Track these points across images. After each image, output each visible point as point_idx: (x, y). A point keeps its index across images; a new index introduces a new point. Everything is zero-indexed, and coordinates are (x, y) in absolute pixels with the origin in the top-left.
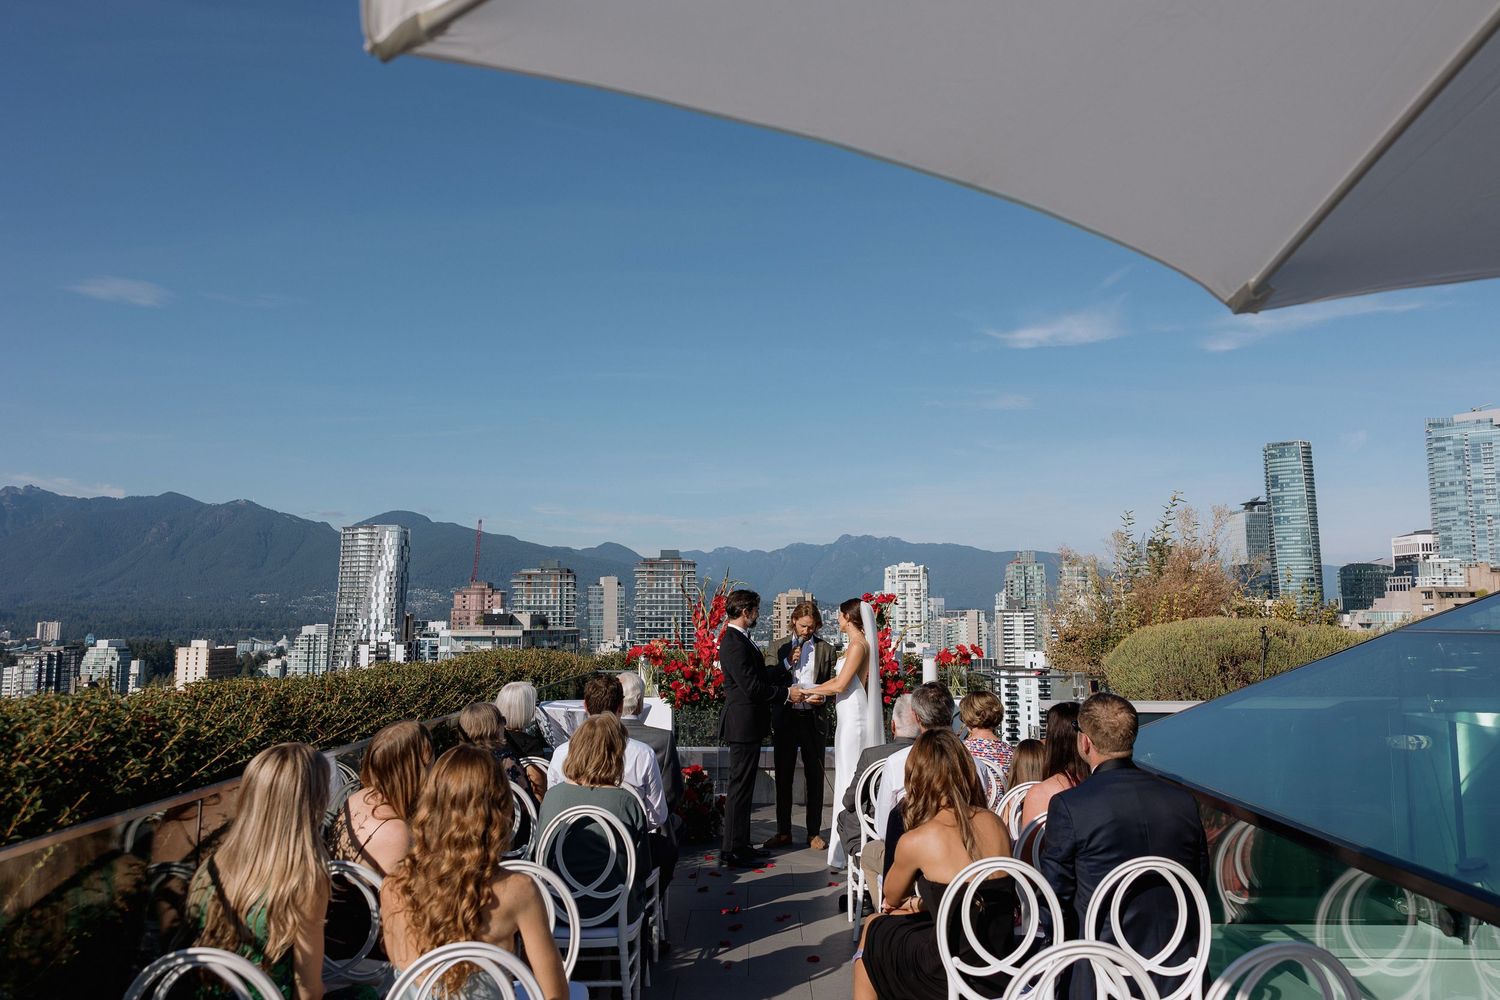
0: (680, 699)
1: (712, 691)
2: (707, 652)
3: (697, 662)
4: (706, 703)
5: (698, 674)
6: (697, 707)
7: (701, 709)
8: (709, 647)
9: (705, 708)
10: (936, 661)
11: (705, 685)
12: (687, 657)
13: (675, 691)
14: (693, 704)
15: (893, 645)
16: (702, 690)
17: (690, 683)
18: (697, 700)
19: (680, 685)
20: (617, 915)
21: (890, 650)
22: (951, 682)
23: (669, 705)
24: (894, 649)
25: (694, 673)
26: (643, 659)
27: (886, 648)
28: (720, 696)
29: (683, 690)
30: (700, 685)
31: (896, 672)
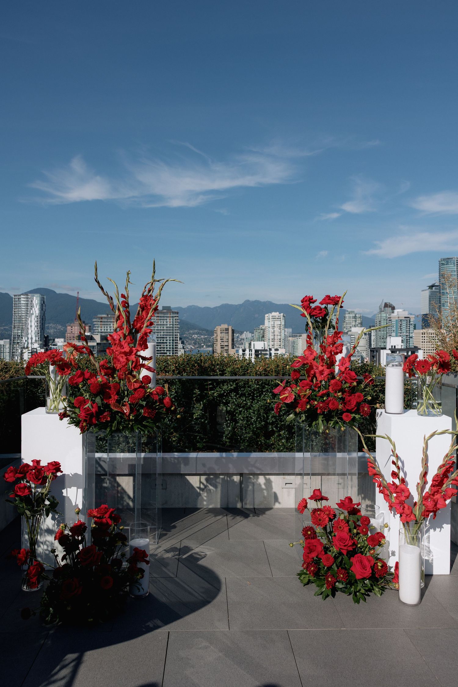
1: (126, 410)
2: (123, 359)
3: (110, 372)
4: (119, 423)
6: (108, 430)
8: (126, 354)
11: (119, 401)
12: (97, 365)
13: (79, 408)
14: (103, 426)
16: (115, 409)
17: (98, 400)
18: (107, 421)
19: (85, 402)
23: (73, 427)
26: (51, 368)
27: (337, 353)
28: (136, 416)
29: (88, 409)
30: (112, 402)
31: (355, 384)
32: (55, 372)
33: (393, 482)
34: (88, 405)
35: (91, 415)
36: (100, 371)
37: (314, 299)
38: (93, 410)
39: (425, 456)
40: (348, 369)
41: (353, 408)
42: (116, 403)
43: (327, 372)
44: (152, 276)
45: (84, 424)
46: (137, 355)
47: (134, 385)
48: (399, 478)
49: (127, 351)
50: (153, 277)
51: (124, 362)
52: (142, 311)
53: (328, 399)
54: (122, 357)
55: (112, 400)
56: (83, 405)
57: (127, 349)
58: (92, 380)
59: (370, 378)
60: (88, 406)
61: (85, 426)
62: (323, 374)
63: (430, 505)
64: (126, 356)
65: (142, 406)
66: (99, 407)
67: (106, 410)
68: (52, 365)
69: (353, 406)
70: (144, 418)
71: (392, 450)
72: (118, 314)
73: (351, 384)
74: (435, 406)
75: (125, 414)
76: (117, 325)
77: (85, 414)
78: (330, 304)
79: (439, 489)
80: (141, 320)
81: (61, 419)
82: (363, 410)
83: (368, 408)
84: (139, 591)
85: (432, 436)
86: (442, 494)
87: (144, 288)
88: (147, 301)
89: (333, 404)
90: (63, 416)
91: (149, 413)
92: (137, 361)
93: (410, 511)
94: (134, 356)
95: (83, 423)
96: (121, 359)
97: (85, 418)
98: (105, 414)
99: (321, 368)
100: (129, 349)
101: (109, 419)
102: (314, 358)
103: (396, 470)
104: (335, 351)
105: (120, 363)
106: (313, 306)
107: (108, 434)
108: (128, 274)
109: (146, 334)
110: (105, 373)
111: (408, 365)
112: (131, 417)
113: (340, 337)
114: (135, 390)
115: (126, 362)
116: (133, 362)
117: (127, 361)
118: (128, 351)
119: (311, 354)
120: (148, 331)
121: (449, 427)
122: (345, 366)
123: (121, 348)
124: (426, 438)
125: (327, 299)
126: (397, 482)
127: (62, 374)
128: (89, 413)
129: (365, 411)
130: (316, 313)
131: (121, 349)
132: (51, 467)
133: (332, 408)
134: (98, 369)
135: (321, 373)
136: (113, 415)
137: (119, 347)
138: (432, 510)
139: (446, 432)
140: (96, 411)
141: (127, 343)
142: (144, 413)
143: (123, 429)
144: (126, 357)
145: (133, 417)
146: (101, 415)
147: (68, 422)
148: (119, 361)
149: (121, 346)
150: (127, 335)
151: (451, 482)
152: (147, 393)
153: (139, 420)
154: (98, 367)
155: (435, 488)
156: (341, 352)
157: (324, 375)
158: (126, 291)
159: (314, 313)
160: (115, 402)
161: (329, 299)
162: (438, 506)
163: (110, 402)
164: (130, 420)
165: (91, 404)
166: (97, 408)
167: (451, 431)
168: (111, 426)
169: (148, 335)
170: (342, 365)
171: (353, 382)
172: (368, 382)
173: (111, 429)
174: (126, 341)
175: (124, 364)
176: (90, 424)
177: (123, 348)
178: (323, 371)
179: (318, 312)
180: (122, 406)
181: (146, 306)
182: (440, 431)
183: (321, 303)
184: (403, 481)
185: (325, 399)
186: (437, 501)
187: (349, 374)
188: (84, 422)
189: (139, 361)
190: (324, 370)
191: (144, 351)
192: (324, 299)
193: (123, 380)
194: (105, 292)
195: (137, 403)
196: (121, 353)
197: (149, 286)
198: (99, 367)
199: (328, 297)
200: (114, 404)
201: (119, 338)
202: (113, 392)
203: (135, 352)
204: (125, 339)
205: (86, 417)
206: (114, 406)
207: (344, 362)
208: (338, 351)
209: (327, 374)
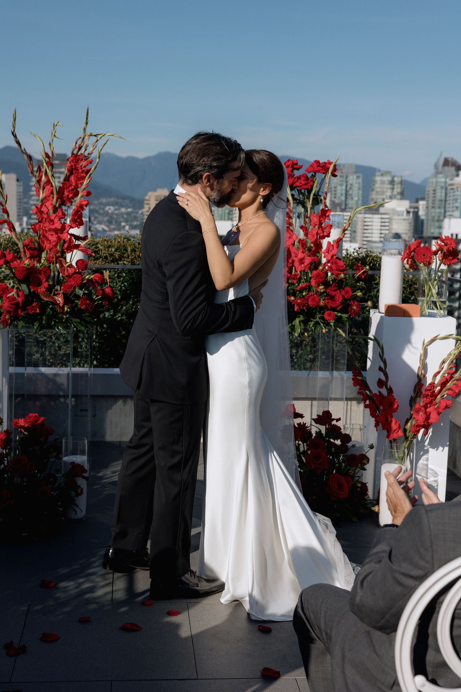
0: (9, 312)
1: (60, 299)
2: (53, 238)
3: (36, 254)
4: (49, 318)
5: (39, 271)
6: (36, 324)
7: (41, 327)
8: (56, 231)
9: (49, 326)
11: (50, 289)
12: (20, 245)
13: (1, 296)
14: (30, 320)
15: (335, 234)
16: (46, 299)
17: (24, 287)
18: (35, 313)
19: (8, 289)
21: (331, 241)
25: (32, 270)
27: (324, 237)
28: (72, 308)
29: (13, 298)
30: (41, 290)
31: (342, 276)
33: (379, 392)
34: (13, 293)
35: (16, 305)
36: (25, 252)
37: (299, 164)
38: (20, 300)
39: (421, 364)
40: (335, 257)
41: (338, 306)
42: (46, 292)
43: (308, 260)
44: (83, 128)
45: (7, 317)
46: (69, 234)
47: (67, 270)
48: (386, 388)
49: (58, 228)
50: (85, 129)
51: (54, 241)
53: (307, 294)
54: (52, 235)
55: (41, 288)
56: (6, 293)
57: (58, 225)
58: (15, 262)
59: (362, 269)
60: (13, 295)
61: (8, 319)
62: (303, 263)
63: (421, 419)
64: (57, 233)
65: (78, 297)
66: (26, 296)
67: (35, 300)
69: (338, 303)
70: (81, 311)
71: (380, 354)
72: (46, 180)
73: (337, 276)
74: (438, 304)
75: (59, 304)
76: (44, 194)
77: (10, 304)
78: (319, 171)
79: (432, 400)
80: (69, 187)
82: (352, 309)
83: (358, 306)
84: (76, 513)
85: (432, 341)
86: (436, 406)
87: (74, 144)
88: (77, 162)
89: (313, 300)
91: (86, 305)
92: (70, 241)
93: (398, 426)
94: (67, 234)
95: (5, 316)
96: (50, 238)
97: (9, 309)
98: (34, 304)
99: (300, 255)
100: (61, 225)
101: (38, 311)
102: (293, 242)
103: (383, 378)
104: (322, 234)
105: (49, 242)
106: (297, 173)
107: (37, 329)
108: (54, 126)
109: (81, 207)
110: (30, 254)
111: (407, 253)
112: (66, 309)
113: (328, 216)
114: (69, 276)
115: (56, 241)
116: (65, 242)
117: (58, 239)
118: (60, 228)
119: (290, 238)
120: (85, 203)
121: (454, 331)
122: (331, 253)
123: (50, 224)
124: (425, 343)
125: (315, 165)
126: (384, 391)
128: (15, 303)
129: (354, 309)
130: (300, 183)
131: (50, 226)
133: (312, 304)
134: (22, 250)
135: (301, 261)
136: (44, 306)
137: (47, 222)
138: (422, 424)
139: (450, 337)
140: (23, 300)
141: (58, 218)
142: (81, 305)
143: (55, 325)
144: (57, 236)
145: (68, 308)
146: (28, 306)
148: (48, 240)
149: (52, 221)
150: (57, 206)
151: (446, 392)
152: (85, 280)
153: (75, 312)
154: (22, 247)
155: (428, 399)
156: (328, 236)
157: (305, 264)
158: (50, 148)
159: (298, 184)
160: (45, 290)
161: (318, 166)
162: (430, 421)
163: (39, 290)
164: (63, 313)
165: (17, 292)
166: (23, 296)
167: (454, 336)
168: (42, 319)
169: (84, 208)
170: (328, 252)
171: (340, 274)
172: (360, 275)
173: (41, 323)
174: (57, 215)
175: (54, 244)
176: (15, 317)
177: (53, 224)
178: (303, 259)
179: (303, 182)
180: (55, 295)
181: (76, 169)
182: (442, 335)
183: (307, 170)
184: (390, 391)
185: (304, 294)
186: (430, 414)
187: (336, 263)
188: (7, 314)
189: (73, 241)
190: (305, 258)
191: (78, 228)
192: (312, 166)
193: (53, 264)
194: (23, 148)
195: (72, 293)
196: (50, 230)
197: (79, 142)
198: (24, 248)
199: (317, 162)
200: (44, 292)
201: (47, 210)
202: (43, 277)
203: (67, 228)
204: (54, 212)
205: (11, 307)
206: (44, 295)
207: (331, 248)
208: (325, 234)
209: (309, 262)
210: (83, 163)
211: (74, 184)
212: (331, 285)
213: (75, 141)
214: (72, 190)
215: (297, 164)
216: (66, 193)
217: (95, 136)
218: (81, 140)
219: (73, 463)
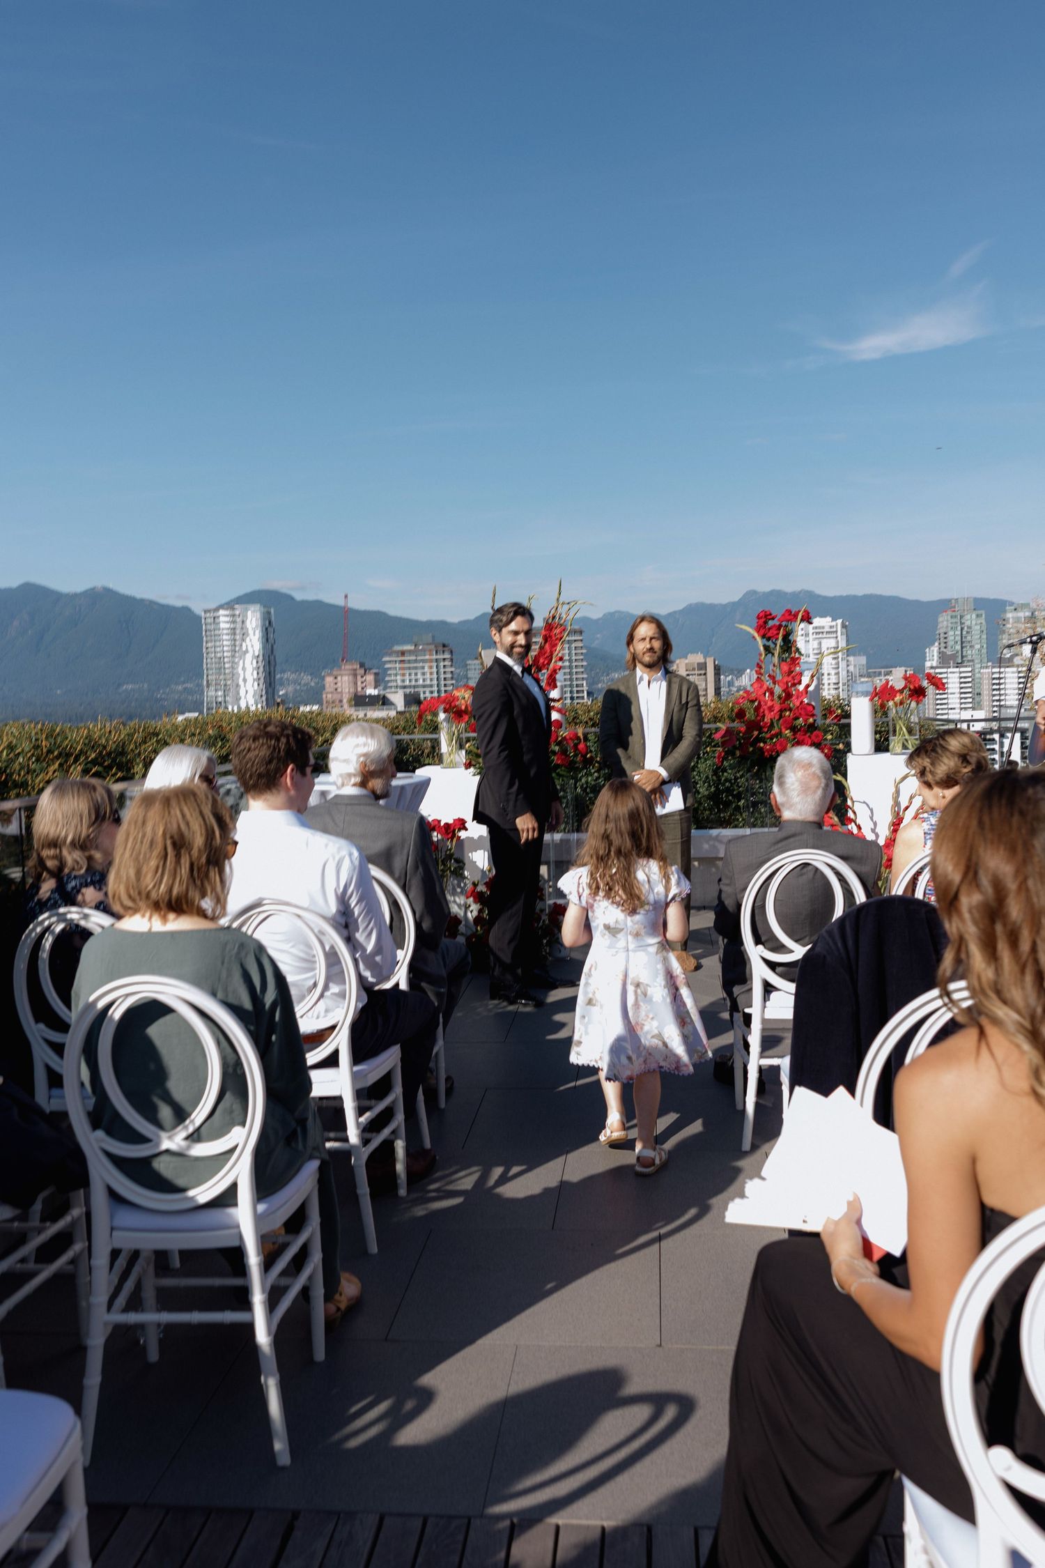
10: (871, 700)
15: (805, 680)
20: (234, 1187)
21: (801, 688)
22: (895, 731)
24: (808, 686)
26: (443, 716)
27: (794, 685)
31: (811, 720)
32: (447, 720)
37: (774, 614)
40: (803, 703)
44: (556, 597)
50: (558, 599)
52: (545, 643)
53: (778, 740)
62: (773, 711)
68: (444, 712)
78: (791, 620)
81: (466, 768)
88: (550, 630)
90: (468, 766)
91: (562, 760)
99: (770, 704)
104: (792, 683)
106: (771, 623)
109: (555, 672)
113: (798, 663)
120: (558, 667)
122: (800, 700)
124: (899, 781)
125: (787, 615)
127: (459, 722)
130: (773, 633)
132: (457, 822)
135: (770, 709)
147: (472, 774)
152: (561, 738)
156: (800, 683)
157: (775, 712)
161: (791, 615)
169: (557, 672)
170: (797, 699)
171: (809, 719)
172: (832, 719)
178: (772, 706)
179: (775, 632)
181: (550, 637)
183: (779, 620)
185: (774, 740)
187: (804, 709)
192: (783, 615)
197: (553, 612)
199: (790, 611)
207: (800, 695)
208: (796, 681)
209: (777, 710)
210: (557, 631)
211: (549, 651)
212: (799, 730)
213: (550, 609)
214: (547, 657)
215: (770, 614)
216: (541, 661)
217: (568, 603)
218: (554, 609)
219: (555, 904)
